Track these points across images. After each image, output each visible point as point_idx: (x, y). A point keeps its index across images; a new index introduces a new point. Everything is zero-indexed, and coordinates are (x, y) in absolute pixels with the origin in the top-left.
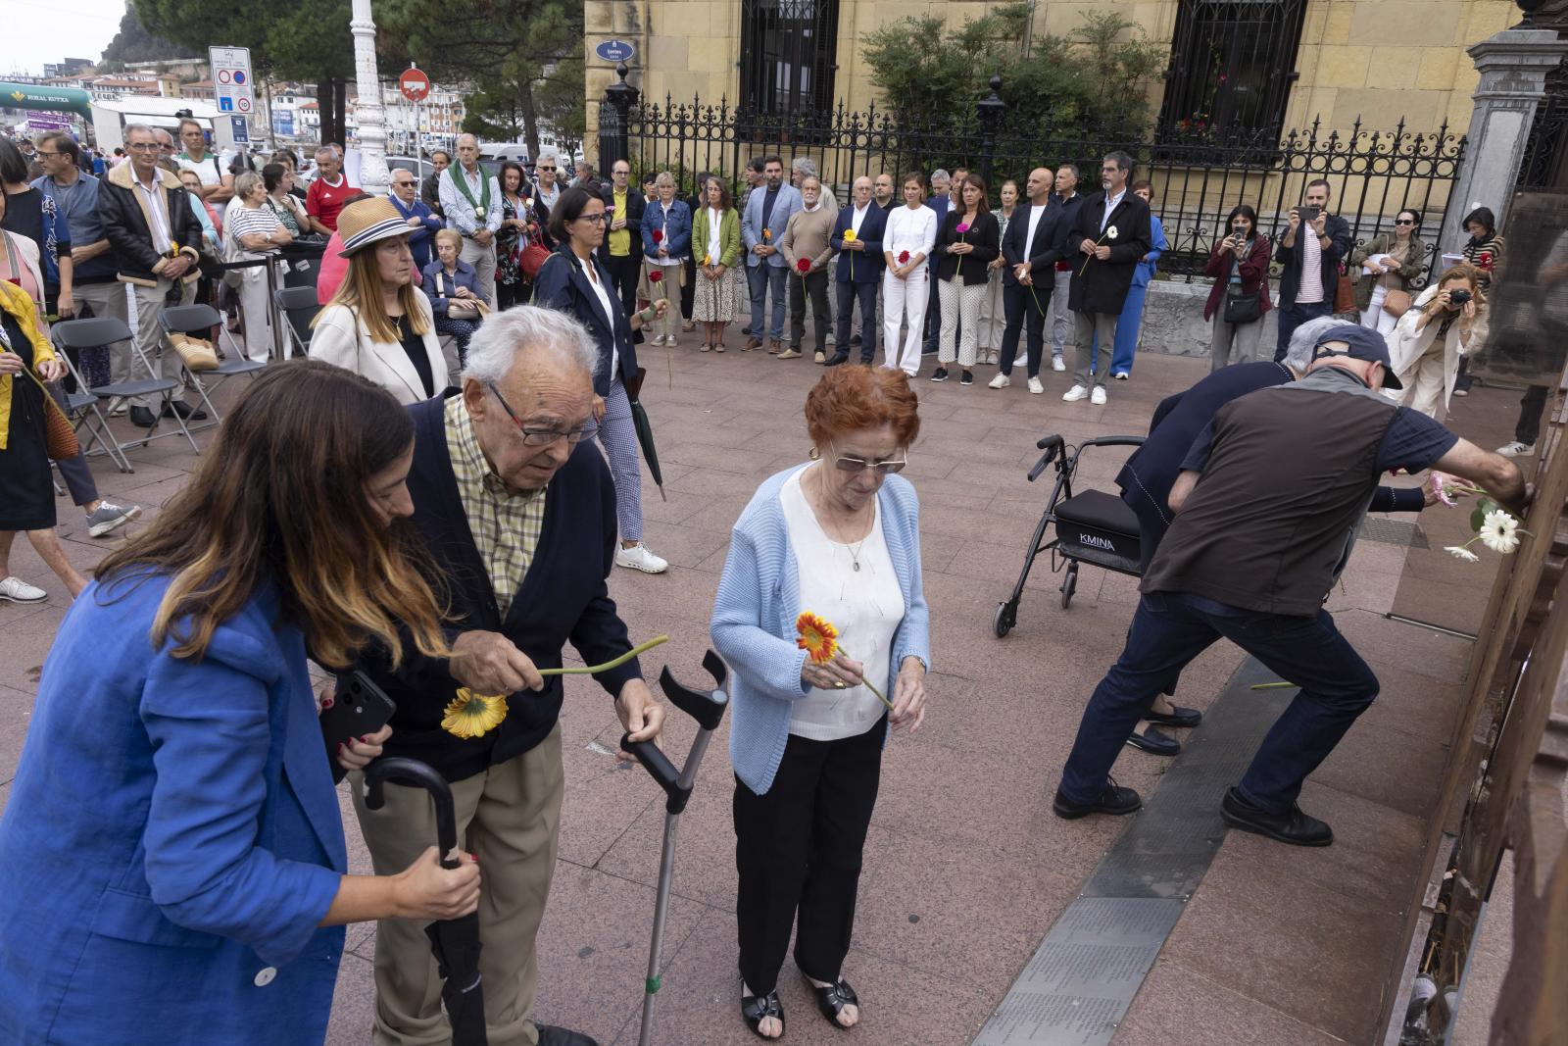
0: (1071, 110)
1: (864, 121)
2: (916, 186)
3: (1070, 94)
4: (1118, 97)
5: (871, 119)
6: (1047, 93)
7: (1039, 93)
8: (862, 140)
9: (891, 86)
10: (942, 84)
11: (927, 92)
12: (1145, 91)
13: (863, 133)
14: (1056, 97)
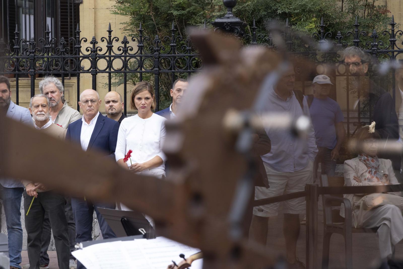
0: (313, 25)
1: (103, 46)
2: (149, 95)
3: (310, 11)
4: (360, 13)
5: (110, 42)
6: (287, 11)
7: (279, 12)
8: (102, 64)
9: (133, 13)
10: (183, 9)
11: (170, 18)
12: (386, 6)
13: (103, 57)
14: (297, 14)
